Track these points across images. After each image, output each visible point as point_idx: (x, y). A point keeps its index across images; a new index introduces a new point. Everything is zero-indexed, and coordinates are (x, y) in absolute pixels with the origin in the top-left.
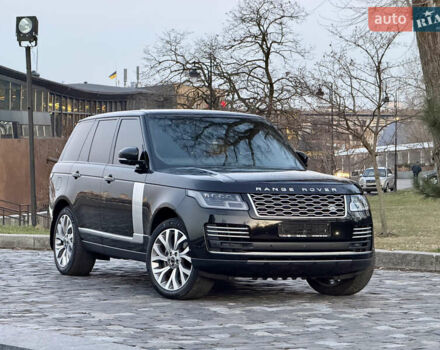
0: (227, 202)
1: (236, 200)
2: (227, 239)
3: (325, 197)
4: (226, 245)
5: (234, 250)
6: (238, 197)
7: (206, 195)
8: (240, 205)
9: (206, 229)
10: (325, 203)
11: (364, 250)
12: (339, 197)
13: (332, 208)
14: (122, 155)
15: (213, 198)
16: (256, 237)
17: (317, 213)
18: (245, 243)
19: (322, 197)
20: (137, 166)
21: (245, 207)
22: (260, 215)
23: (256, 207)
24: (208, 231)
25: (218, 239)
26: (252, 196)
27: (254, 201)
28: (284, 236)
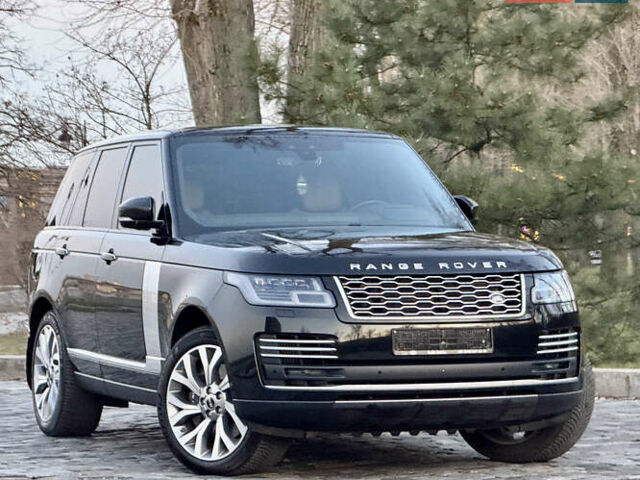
0: (295, 294)
1: (312, 288)
2: (297, 361)
3: (482, 279)
4: (294, 374)
5: (311, 383)
6: (316, 284)
7: (257, 280)
8: (321, 299)
9: (257, 343)
10: (484, 289)
11: (563, 376)
12: (511, 279)
13: (497, 299)
14: (124, 212)
15: (272, 286)
16: (351, 357)
17: (466, 310)
18: (329, 369)
19: (477, 280)
20: (154, 231)
21: (329, 302)
22: (357, 315)
23: (350, 300)
24: (262, 347)
25: (280, 362)
26: (342, 281)
27: (346, 290)
28: (403, 353)
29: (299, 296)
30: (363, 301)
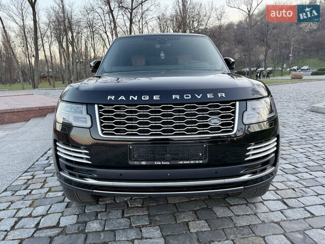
1: (82, 112)
2: (72, 162)
3: (205, 107)
6: (84, 109)
8: (85, 120)
10: (205, 114)
12: (228, 106)
13: (215, 121)
17: (188, 131)
18: (89, 169)
19: (200, 107)
22: (104, 134)
23: (101, 123)
24: (57, 148)
26: (100, 108)
27: (100, 115)
28: (136, 163)
30: (111, 123)
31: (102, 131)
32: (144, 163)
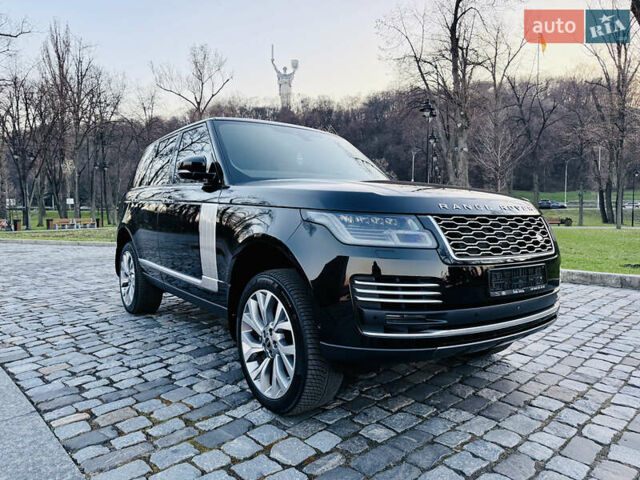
2: (397, 307)
5: (411, 329)
9: (354, 287)
13: (540, 238)
14: (183, 166)
15: (362, 225)
17: (528, 248)
18: (432, 313)
20: (206, 182)
22: (458, 256)
23: (450, 241)
24: (359, 290)
25: (379, 306)
26: (438, 221)
27: (444, 231)
28: (497, 294)
29: (398, 235)
30: (459, 241)
31: (454, 252)
32: (504, 293)
